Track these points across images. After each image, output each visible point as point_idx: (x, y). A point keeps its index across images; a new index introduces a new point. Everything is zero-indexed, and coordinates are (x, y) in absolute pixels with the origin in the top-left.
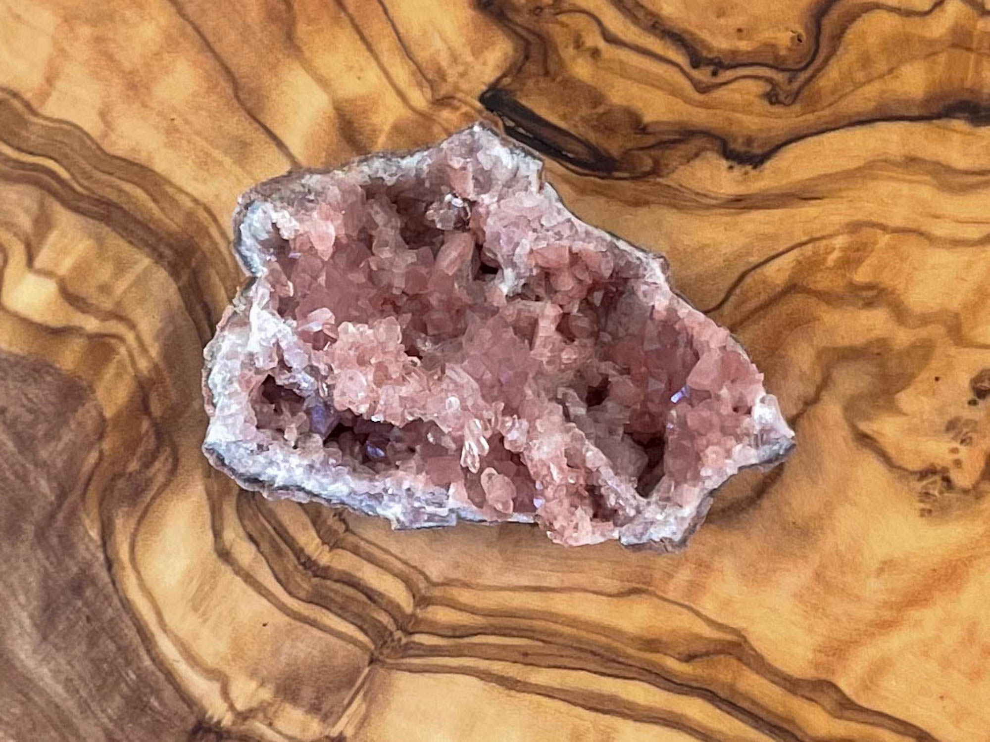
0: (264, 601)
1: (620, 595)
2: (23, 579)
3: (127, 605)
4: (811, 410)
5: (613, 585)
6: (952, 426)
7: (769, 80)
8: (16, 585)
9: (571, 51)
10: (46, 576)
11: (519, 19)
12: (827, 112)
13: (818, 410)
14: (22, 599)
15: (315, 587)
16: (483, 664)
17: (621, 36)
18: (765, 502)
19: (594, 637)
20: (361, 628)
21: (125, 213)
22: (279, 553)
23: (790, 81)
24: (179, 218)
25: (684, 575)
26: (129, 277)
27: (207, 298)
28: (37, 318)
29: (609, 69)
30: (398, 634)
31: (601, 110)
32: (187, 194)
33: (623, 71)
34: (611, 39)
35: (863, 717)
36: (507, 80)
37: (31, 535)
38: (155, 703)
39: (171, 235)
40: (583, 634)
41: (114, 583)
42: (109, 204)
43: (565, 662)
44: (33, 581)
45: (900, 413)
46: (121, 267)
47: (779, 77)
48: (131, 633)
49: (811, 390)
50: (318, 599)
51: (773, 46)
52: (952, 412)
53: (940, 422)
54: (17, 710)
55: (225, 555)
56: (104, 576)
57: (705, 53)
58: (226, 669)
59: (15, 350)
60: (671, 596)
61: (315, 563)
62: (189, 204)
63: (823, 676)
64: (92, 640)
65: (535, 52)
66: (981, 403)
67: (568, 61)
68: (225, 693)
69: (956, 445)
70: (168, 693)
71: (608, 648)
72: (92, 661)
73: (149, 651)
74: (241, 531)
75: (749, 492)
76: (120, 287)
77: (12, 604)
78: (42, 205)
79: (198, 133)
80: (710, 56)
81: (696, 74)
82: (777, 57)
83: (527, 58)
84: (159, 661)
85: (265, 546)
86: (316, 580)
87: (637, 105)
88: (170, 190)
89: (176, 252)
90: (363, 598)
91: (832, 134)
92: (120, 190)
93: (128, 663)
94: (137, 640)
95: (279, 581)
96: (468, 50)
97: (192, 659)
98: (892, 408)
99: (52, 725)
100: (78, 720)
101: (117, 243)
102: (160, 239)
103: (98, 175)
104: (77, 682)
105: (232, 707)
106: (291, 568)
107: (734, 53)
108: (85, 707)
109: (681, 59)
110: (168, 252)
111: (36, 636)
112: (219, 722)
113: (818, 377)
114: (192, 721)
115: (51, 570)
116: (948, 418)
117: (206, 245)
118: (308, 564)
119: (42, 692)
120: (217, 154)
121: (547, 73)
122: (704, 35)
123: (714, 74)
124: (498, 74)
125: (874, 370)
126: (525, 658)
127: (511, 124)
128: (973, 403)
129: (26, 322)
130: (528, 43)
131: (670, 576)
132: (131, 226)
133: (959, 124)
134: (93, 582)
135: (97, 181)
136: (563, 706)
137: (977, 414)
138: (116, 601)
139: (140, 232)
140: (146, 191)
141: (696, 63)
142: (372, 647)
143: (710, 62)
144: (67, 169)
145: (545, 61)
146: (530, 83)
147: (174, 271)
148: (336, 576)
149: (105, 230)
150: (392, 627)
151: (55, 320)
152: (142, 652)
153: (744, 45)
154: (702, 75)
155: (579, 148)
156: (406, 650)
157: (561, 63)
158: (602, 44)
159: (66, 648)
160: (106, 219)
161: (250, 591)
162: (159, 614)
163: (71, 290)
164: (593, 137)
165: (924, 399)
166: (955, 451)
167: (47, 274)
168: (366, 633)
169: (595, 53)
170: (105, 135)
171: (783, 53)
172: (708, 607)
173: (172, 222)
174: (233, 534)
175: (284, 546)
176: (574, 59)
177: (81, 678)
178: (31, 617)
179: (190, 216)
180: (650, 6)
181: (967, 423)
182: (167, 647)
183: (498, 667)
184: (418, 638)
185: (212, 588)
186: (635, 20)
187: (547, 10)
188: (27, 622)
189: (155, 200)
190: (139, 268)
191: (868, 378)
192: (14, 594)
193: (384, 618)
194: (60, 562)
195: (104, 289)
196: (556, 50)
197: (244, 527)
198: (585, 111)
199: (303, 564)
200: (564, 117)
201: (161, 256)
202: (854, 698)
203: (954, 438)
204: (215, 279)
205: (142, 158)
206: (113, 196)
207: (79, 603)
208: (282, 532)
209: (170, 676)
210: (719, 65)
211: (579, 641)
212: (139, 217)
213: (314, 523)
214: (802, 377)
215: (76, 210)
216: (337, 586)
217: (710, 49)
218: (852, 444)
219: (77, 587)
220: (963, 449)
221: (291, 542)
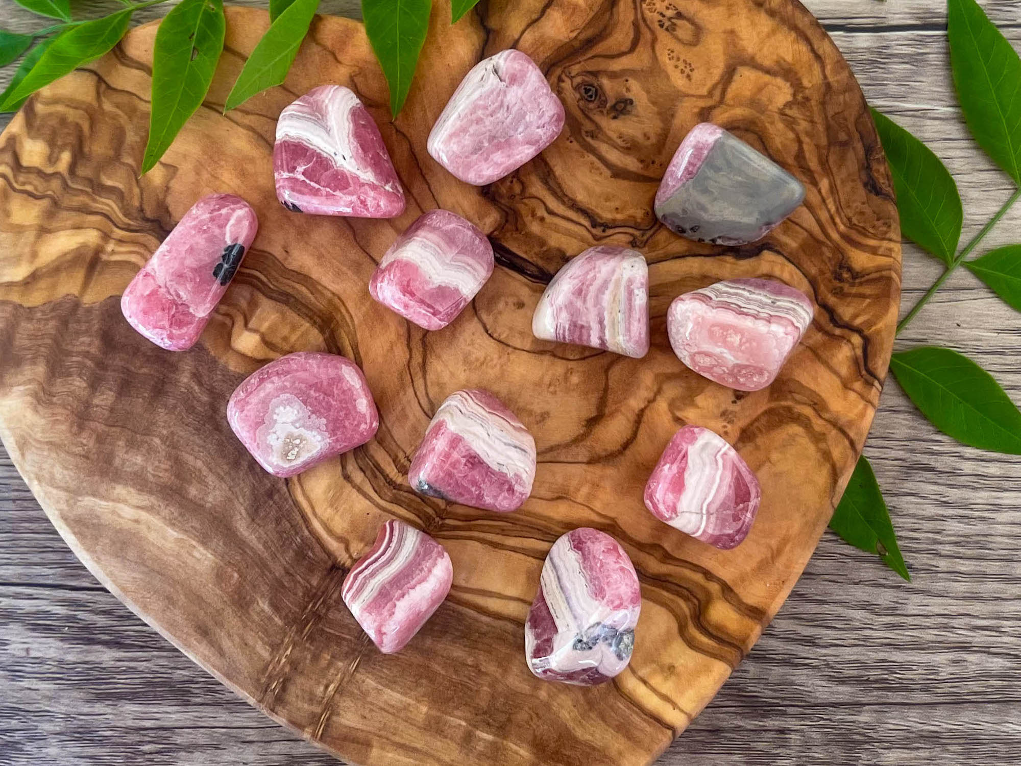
0: (367, 502)
1: (552, 500)
2: (242, 490)
3: (296, 503)
4: (651, 405)
5: (549, 495)
6: (724, 414)
7: (632, 235)
8: (238, 493)
9: (530, 218)
10: (254, 489)
11: (503, 201)
12: (660, 252)
13: (655, 405)
14: (241, 500)
15: (394, 495)
16: (482, 535)
17: (556, 211)
18: (627, 452)
19: (539, 521)
20: (418, 516)
21: (297, 300)
22: (376, 477)
23: (643, 236)
24: (325, 302)
25: (585, 490)
26: (298, 333)
27: (339, 345)
28: (250, 354)
29: (550, 228)
30: (437, 519)
31: (545, 248)
32: (328, 290)
33: (557, 230)
34: (551, 213)
35: (676, 563)
36: (496, 233)
37: (246, 467)
38: (310, 554)
39: (320, 311)
40: (533, 520)
41: (289, 491)
42: (287, 295)
43: (524, 534)
44: (247, 491)
45: (697, 407)
46: (294, 328)
47: (637, 233)
48: (299, 518)
49: (651, 395)
50: (395, 501)
51: (634, 217)
52: (723, 407)
53: (717, 412)
54: (238, 558)
55: (347, 478)
56: (285, 488)
57: (599, 220)
58: (348, 537)
59: (237, 370)
60: (578, 501)
61: (394, 482)
62: (330, 295)
63: (656, 542)
64: (278, 521)
65: (510, 218)
66: (739, 403)
67: (528, 224)
68: (347, 549)
69: (725, 424)
70: (317, 548)
71: (546, 527)
72: (277, 532)
73: (307, 527)
74: (356, 466)
75: (619, 447)
76: (293, 338)
77: (236, 502)
78: (252, 295)
79: (335, 259)
80: (602, 222)
81: (594, 231)
82: (636, 222)
83: (507, 221)
84: (312, 532)
85: (368, 473)
86: (394, 491)
87: (564, 247)
88: (320, 288)
89: (323, 320)
90: (419, 500)
91: (664, 263)
92: (293, 288)
93: (297, 534)
94: (301, 522)
95: (376, 491)
96: (476, 216)
97: (330, 531)
98: (693, 404)
99: (257, 565)
100: (271, 564)
101: (292, 316)
102: (315, 313)
103: (281, 279)
104: (270, 543)
105: (351, 557)
106: (382, 484)
107: (614, 220)
108: (274, 556)
109: (586, 223)
110: (318, 320)
111: (249, 520)
112: (344, 564)
113: (655, 388)
114: (330, 563)
115: (256, 485)
116: (721, 410)
117: (338, 317)
118: (391, 483)
119: (252, 549)
120: (344, 269)
121: (517, 229)
122: (599, 211)
123: (604, 231)
124: (491, 230)
125: (683, 385)
126: (503, 532)
127: (498, 256)
128: (734, 402)
129: (243, 356)
130: (507, 213)
131: (579, 490)
132: (299, 307)
133: (729, 259)
134: (278, 491)
135: (281, 283)
136: (522, 557)
137: (736, 408)
138: (290, 501)
139: (304, 310)
140: (308, 289)
141: (594, 226)
142: (423, 525)
143: (601, 225)
144: (266, 276)
145: (516, 223)
146: (508, 234)
147: (322, 331)
148: (405, 489)
149: (285, 308)
150: (434, 516)
151: (259, 355)
152: (304, 527)
153: (619, 216)
154: (598, 231)
155: (533, 269)
156: (442, 527)
157: (524, 224)
158: (546, 215)
159: (264, 527)
160: (286, 303)
161: (361, 497)
162: (313, 508)
163: (267, 339)
164: (540, 263)
165: (709, 400)
166: (725, 427)
167: (255, 331)
168: (421, 519)
169: (542, 219)
170: (286, 259)
171: (639, 220)
172: (598, 506)
173: (320, 304)
174: (352, 467)
175: (378, 473)
176: (531, 222)
177: (272, 541)
178: (246, 509)
179: (330, 302)
180: (570, 196)
181: (732, 412)
182: (317, 525)
183: (489, 537)
184: (447, 521)
185: (341, 494)
186: (564, 203)
187: (517, 197)
188: (243, 512)
189: (312, 293)
190: (303, 329)
191: (680, 390)
192: (237, 497)
193: (430, 511)
194: (261, 482)
195: (285, 339)
196: (522, 217)
197: (357, 463)
198: (537, 249)
199: (388, 483)
200: (526, 252)
201: (315, 323)
202: (671, 553)
203: (725, 420)
204: (343, 335)
205: (305, 271)
206: (290, 291)
207: (271, 503)
208: (377, 466)
209: (318, 540)
210: (606, 226)
211: (531, 523)
212: (303, 301)
213: (394, 461)
214: (647, 388)
215: (271, 298)
216: (405, 494)
217: (601, 218)
218: (672, 423)
219: (270, 494)
220: (729, 426)
221: (382, 472)
